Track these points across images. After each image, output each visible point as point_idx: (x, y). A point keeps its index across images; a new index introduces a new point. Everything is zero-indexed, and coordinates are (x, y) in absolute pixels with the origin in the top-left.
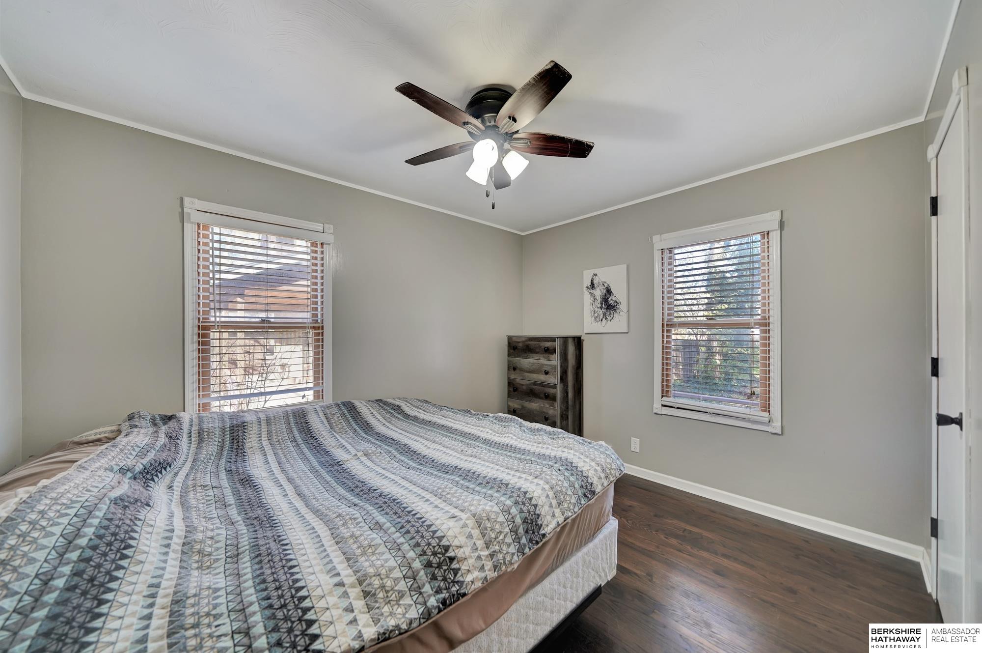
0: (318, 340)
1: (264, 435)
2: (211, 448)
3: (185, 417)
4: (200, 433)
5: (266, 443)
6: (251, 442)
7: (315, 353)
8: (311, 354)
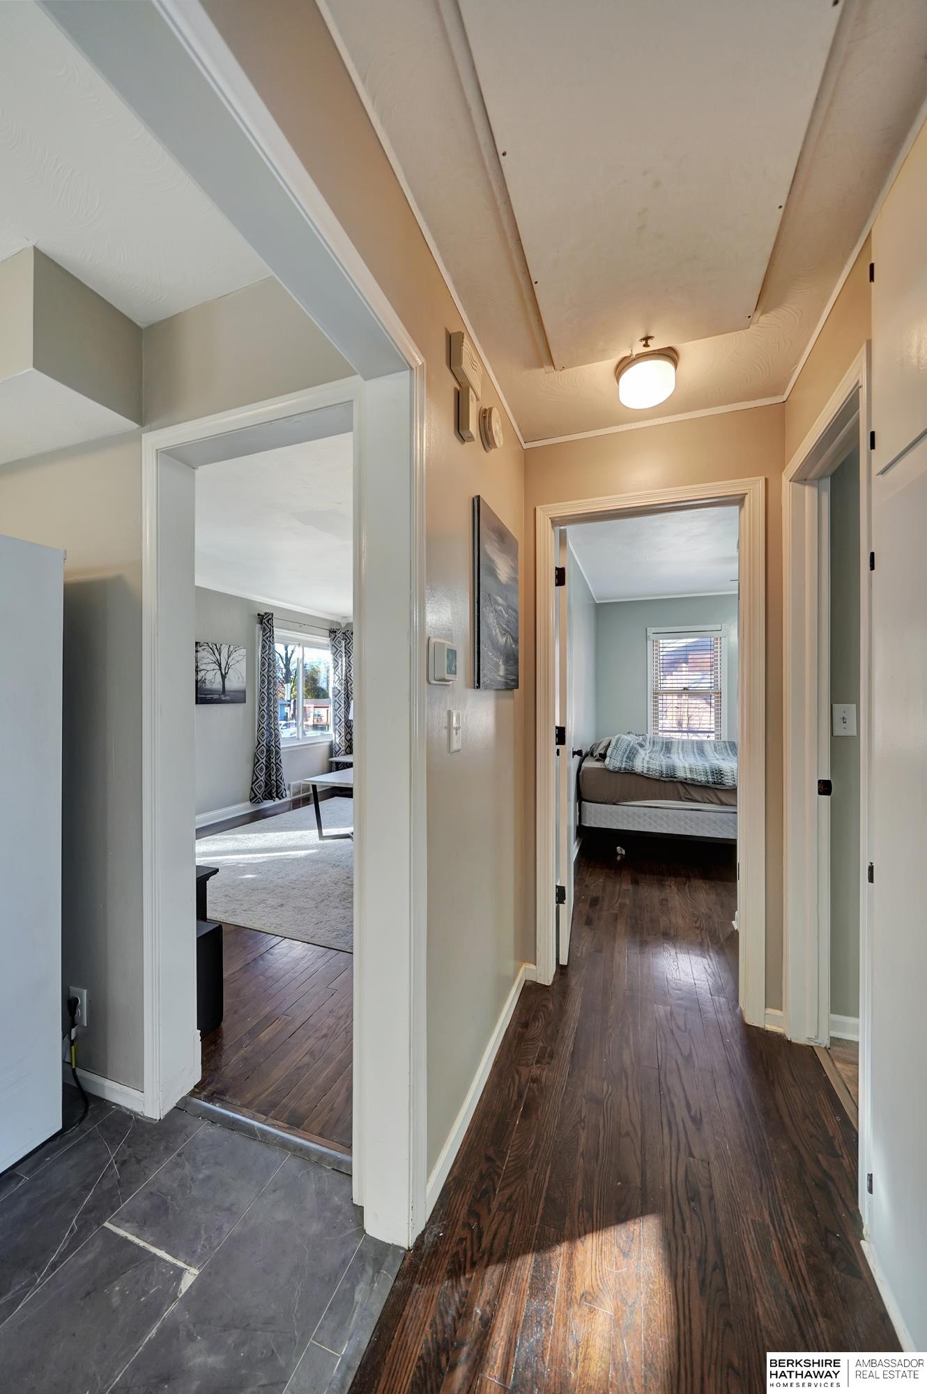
0: (718, 705)
1: (680, 748)
2: (657, 748)
3: (648, 736)
4: (654, 742)
5: (680, 751)
6: (674, 749)
7: (716, 718)
8: (713, 718)
